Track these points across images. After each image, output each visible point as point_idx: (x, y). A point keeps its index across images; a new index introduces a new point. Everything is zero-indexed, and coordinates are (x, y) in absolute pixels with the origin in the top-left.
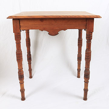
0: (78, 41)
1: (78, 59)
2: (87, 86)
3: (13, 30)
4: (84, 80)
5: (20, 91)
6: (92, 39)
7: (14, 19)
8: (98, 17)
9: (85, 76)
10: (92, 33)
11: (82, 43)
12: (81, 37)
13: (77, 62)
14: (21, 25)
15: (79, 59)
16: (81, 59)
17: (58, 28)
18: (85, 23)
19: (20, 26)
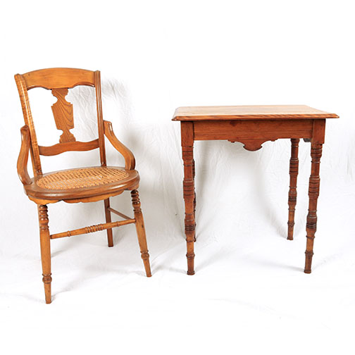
0: (291, 164)
1: (289, 200)
2: (312, 245)
3: (182, 141)
4: (306, 234)
5: (187, 255)
6: (321, 156)
7: (182, 122)
8: (333, 116)
9: (307, 227)
10: (321, 145)
11: (297, 168)
12: (297, 157)
13: (288, 207)
14: (195, 131)
15: (292, 200)
16: (296, 201)
17: (262, 138)
18: (309, 127)
19: (194, 133)
